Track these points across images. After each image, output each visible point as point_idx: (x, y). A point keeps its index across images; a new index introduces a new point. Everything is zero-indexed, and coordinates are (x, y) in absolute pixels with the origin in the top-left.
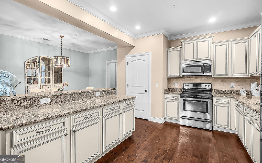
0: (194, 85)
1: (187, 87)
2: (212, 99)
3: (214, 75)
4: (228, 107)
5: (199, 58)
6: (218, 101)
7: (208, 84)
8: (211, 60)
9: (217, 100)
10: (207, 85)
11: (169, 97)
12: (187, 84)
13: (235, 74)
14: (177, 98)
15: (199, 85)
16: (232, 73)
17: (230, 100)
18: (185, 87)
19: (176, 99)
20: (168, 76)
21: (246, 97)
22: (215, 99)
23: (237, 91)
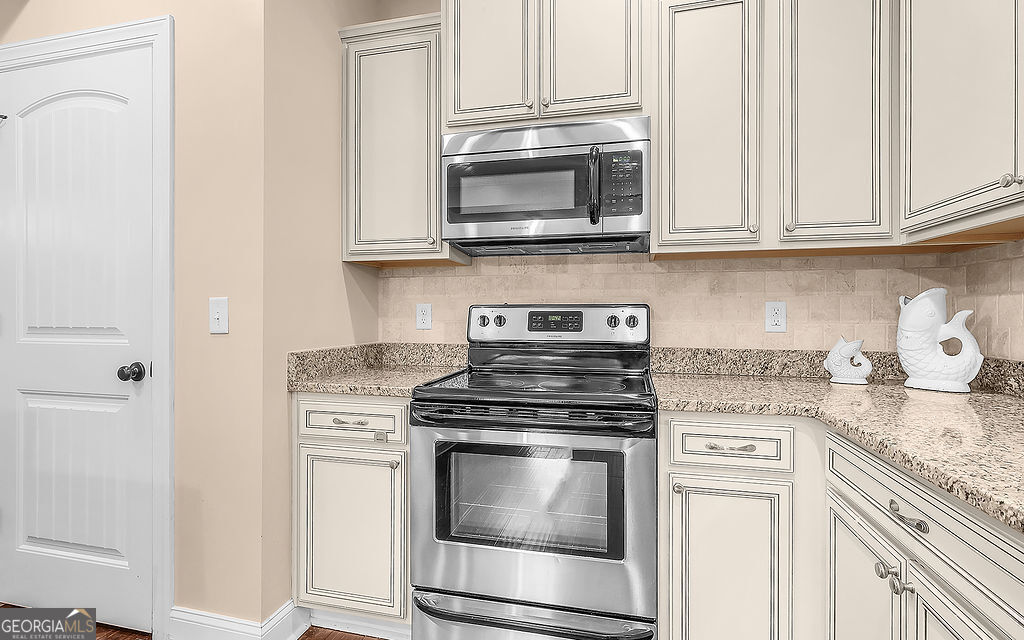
0: (539, 321)
1: (491, 333)
2: (652, 434)
3: (667, 236)
4: (772, 499)
5: (563, 101)
6: (700, 444)
7: (629, 312)
8: (645, 114)
9: (691, 444)
10: (623, 314)
11: (328, 420)
12: (491, 313)
13: (804, 226)
14: (387, 424)
15: (571, 319)
16: (788, 221)
17: (785, 437)
18: (480, 333)
19: (381, 438)
20: (353, 247)
21: (867, 402)
22: (679, 431)
23: (805, 355)
